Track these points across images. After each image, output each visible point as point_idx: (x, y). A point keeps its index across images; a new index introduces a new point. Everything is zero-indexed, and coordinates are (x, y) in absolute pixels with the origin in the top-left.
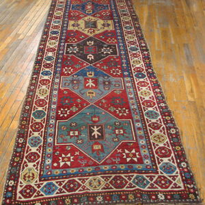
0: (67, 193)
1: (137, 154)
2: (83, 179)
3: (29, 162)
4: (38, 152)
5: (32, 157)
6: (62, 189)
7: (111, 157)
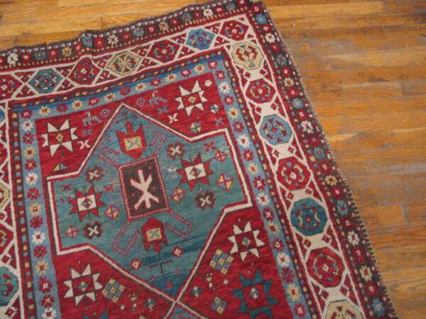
0: (168, 38)
1: (46, 144)
2: (147, 65)
3: (261, 81)
4: (257, 105)
5: (260, 91)
6: (179, 42)
7: (102, 125)
